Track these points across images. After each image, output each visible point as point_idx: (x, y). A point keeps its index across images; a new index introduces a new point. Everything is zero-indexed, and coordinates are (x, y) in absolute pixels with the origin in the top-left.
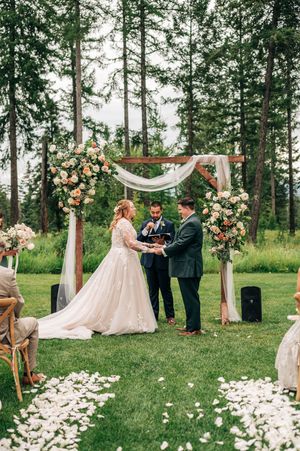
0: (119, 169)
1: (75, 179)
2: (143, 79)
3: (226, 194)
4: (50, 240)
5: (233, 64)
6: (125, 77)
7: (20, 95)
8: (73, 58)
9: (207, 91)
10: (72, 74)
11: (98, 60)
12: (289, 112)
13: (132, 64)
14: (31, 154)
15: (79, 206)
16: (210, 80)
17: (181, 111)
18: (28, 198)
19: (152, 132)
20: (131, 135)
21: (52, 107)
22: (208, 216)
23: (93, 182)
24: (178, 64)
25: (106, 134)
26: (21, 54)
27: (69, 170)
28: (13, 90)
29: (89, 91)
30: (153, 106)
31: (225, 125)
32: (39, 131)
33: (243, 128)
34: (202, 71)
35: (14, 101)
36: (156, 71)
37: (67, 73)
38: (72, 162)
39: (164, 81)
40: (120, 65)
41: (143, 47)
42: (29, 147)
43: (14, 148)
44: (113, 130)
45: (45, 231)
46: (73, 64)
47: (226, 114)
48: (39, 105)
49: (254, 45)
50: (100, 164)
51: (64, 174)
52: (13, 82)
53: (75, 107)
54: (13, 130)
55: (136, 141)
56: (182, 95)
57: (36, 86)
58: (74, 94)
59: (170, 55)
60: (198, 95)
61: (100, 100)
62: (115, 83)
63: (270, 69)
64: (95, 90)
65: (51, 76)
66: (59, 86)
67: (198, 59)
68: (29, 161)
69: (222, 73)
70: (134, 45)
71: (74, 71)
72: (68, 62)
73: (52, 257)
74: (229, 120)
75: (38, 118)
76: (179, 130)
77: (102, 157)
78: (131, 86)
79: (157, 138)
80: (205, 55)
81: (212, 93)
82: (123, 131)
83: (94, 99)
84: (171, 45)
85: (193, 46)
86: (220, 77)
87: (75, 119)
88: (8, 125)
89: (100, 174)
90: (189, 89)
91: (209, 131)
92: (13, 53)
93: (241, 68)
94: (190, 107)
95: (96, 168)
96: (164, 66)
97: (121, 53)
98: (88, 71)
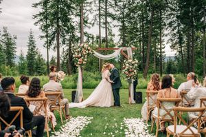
0: (95, 52)
1: (80, 55)
2: (106, 18)
3: (130, 61)
4: (72, 77)
5: (140, 12)
6: (100, 17)
7: (60, 23)
8: (80, 10)
9: (129, 22)
10: (80, 16)
11: (90, 10)
12: (160, 30)
13: (102, 12)
14: (64, 46)
15: (82, 64)
16: (131, 18)
17: (120, 29)
18: (63, 62)
19: (109, 37)
20: (102, 39)
21: (73, 28)
22: (124, 68)
23: (86, 56)
24: (119, 12)
25: (93, 38)
26: (61, 8)
27: (78, 52)
28: (58, 22)
29: (86, 22)
30: (110, 28)
31: (137, 35)
32: (68, 37)
33: (143, 36)
34: (128, 15)
35: (58, 26)
36: (111, 15)
37: (78, 15)
38: (79, 49)
39: (114, 19)
40: (98, 12)
41: (106, 6)
42: (64, 43)
43: (58, 43)
44: (95, 36)
45: (69, 74)
46: (80, 12)
47: (137, 31)
48: (68, 27)
49: (147, 6)
50: (89, 50)
51: (76, 53)
52: (58, 18)
53: (81, 28)
54: (58, 36)
55: (104, 41)
56: (121, 24)
57: (67, 20)
58: (80, 23)
59: (116, 9)
60: (127, 24)
61: (90, 25)
62: (96, 19)
63: (153, 14)
64: (88, 21)
65: (72, 17)
66: (75, 20)
67: (126, 11)
68: (64, 48)
69: (135, 16)
70: (103, 5)
71: (80, 14)
72: (78, 11)
73: (72, 83)
74: (138, 33)
75: (67, 32)
76: (120, 37)
77: (89, 48)
78: (102, 21)
79: (111, 40)
80: (129, 9)
81: (132, 23)
82: (99, 37)
83: (88, 25)
84: (116, 5)
85: (124, 6)
86: (134, 17)
87: (81, 32)
88: (56, 35)
89: (88, 54)
90: (123, 22)
91: (131, 37)
92: (58, 8)
93: (143, 14)
94: (123, 29)
95: (87, 52)
96: (114, 13)
97: (98, 8)
98: (86, 15)
